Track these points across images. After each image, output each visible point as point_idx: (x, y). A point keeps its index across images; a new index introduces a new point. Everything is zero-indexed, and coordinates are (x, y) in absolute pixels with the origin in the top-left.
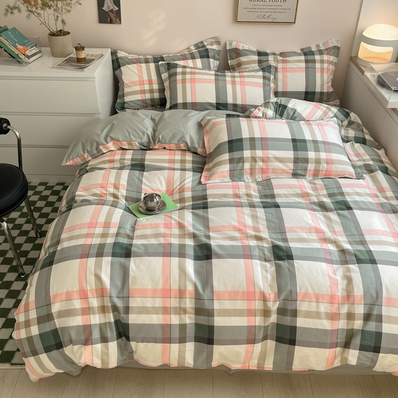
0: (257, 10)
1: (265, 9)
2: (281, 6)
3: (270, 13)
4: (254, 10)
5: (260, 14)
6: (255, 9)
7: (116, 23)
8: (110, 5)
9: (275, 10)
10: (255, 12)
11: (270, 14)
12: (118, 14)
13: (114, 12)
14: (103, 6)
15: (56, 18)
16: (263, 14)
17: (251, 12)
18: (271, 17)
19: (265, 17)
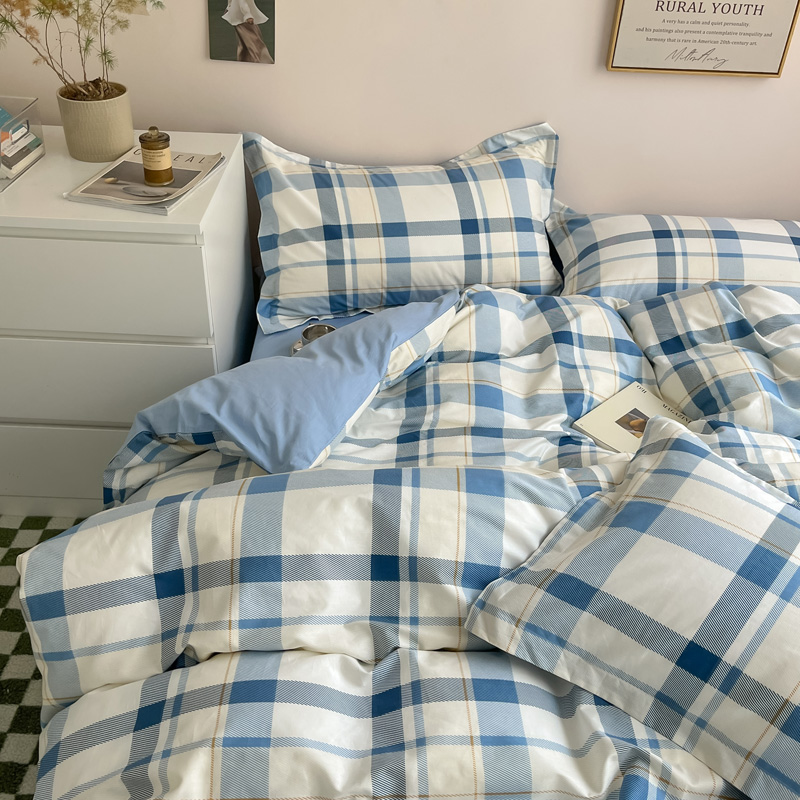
1: (699, 32)
3: (711, 46)
4: (666, 36)
5: (682, 46)
6: (670, 31)
7: (259, 59)
8: (245, 7)
9: (726, 38)
10: (669, 40)
12: (267, 34)
13: (256, 30)
14: (224, 11)
15: (83, 44)
16: (691, 47)
17: (656, 40)
18: (712, 56)
19: (694, 55)
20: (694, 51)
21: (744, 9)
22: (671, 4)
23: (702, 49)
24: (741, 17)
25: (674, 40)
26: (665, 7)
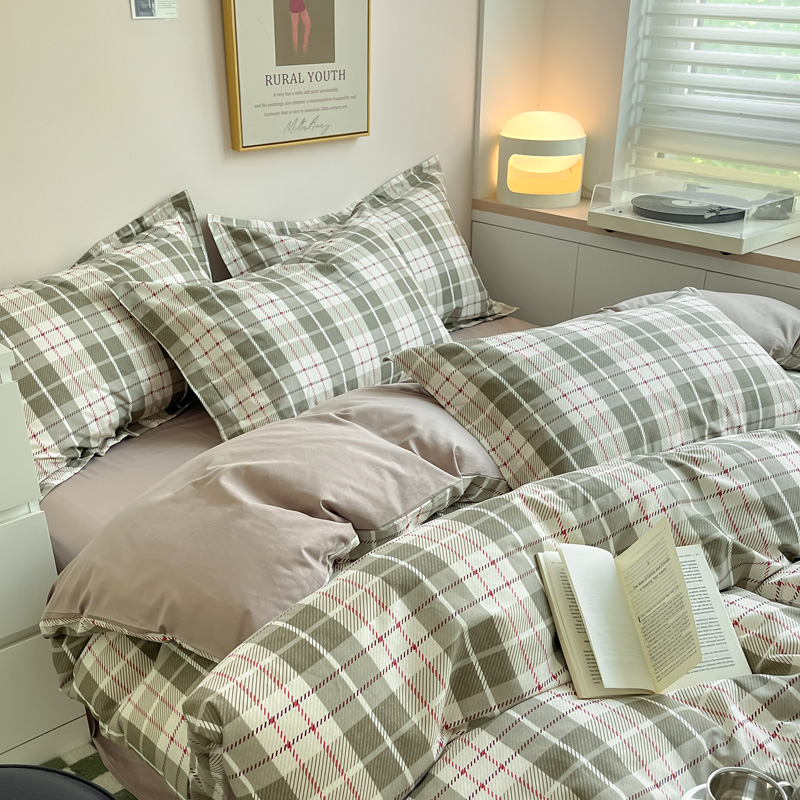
0: (285, 108)
1: (303, 101)
2: (335, 90)
3: (316, 114)
4: (278, 109)
5: (292, 117)
6: (281, 104)
9: (325, 104)
10: (283, 113)
11: (313, 115)
16: (301, 116)
17: (272, 114)
18: (318, 123)
19: (304, 124)
20: (304, 120)
21: (332, 75)
22: (277, 77)
23: (310, 117)
24: (331, 84)
25: (286, 113)
26: (272, 80)
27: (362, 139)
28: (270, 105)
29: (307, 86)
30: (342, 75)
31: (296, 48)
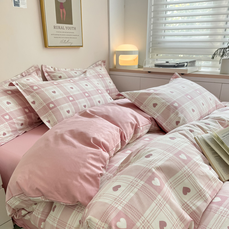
1: (65, 35)
2: (73, 33)
5: (62, 39)
6: (59, 35)
9: (71, 36)
11: (68, 39)
17: (56, 37)
18: (69, 42)
19: (65, 42)
20: (65, 41)
21: (72, 28)
22: (57, 27)
23: (67, 40)
24: (72, 31)
25: (60, 38)
26: (56, 28)
27: (81, 48)
28: (56, 35)
29: (65, 30)
30: (75, 29)
31: (62, 19)
